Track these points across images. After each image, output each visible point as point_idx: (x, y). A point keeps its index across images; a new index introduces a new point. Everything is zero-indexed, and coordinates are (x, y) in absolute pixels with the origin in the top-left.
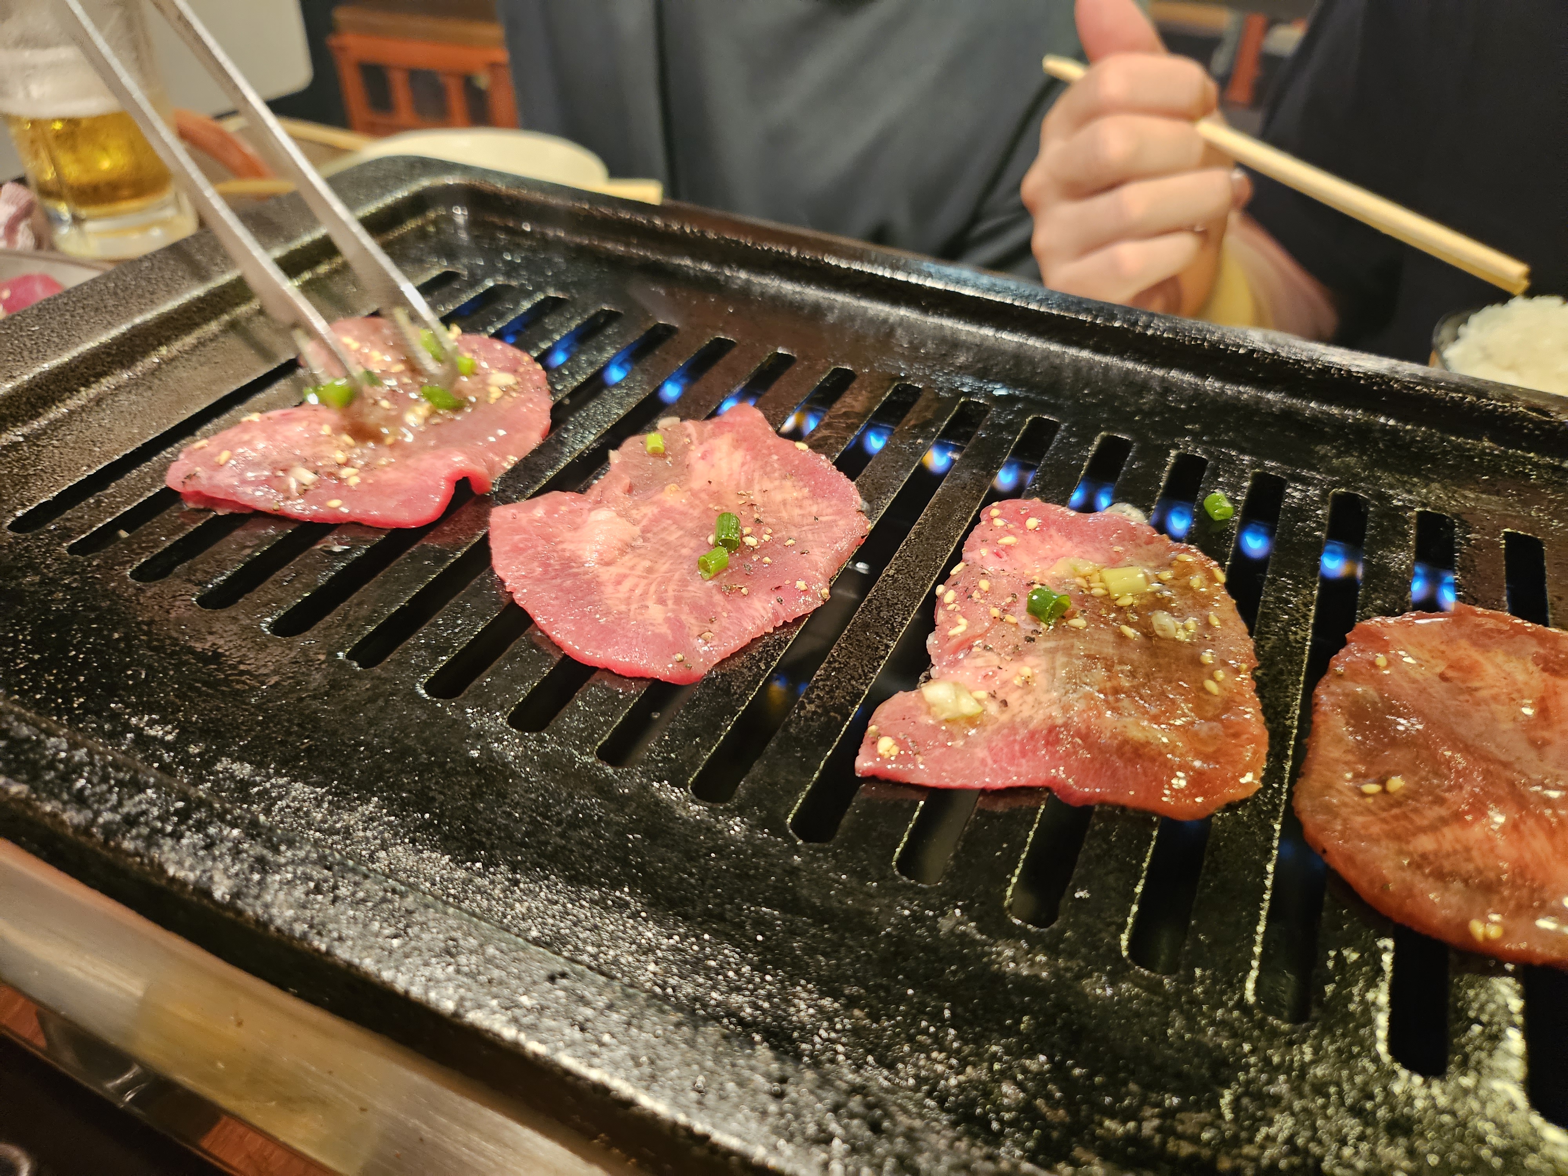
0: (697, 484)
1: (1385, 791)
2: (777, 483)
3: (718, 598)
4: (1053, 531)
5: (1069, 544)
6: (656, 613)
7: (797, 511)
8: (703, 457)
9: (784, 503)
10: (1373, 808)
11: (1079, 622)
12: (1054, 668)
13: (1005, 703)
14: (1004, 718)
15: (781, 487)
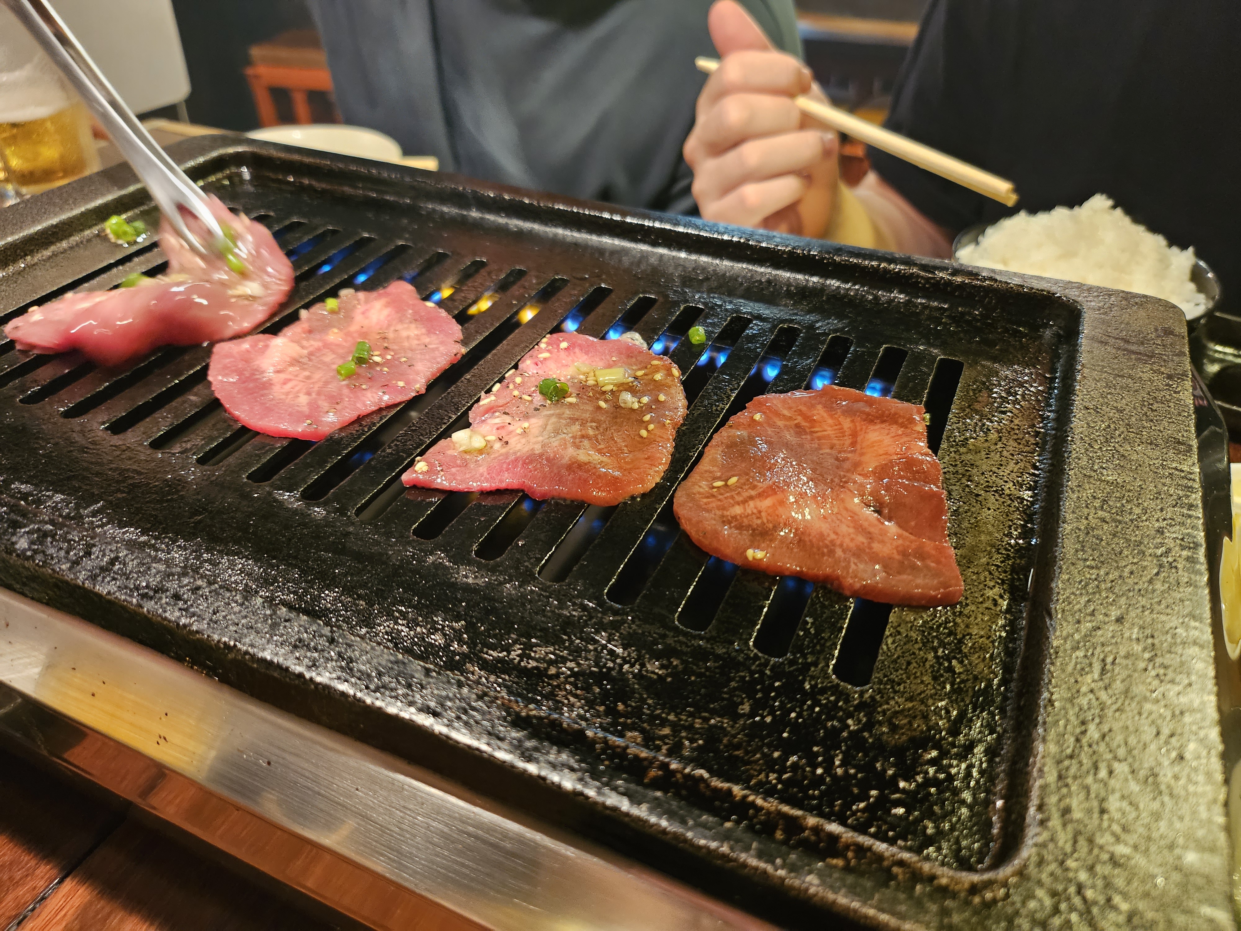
0: (354, 328)
1: (726, 485)
2: (406, 326)
3: (346, 391)
4: (577, 350)
5: (586, 357)
6: (303, 399)
7: (416, 342)
8: (363, 313)
9: (408, 338)
10: (715, 494)
11: (572, 400)
12: (546, 425)
13: (507, 443)
14: (504, 451)
15: (408, 329)
